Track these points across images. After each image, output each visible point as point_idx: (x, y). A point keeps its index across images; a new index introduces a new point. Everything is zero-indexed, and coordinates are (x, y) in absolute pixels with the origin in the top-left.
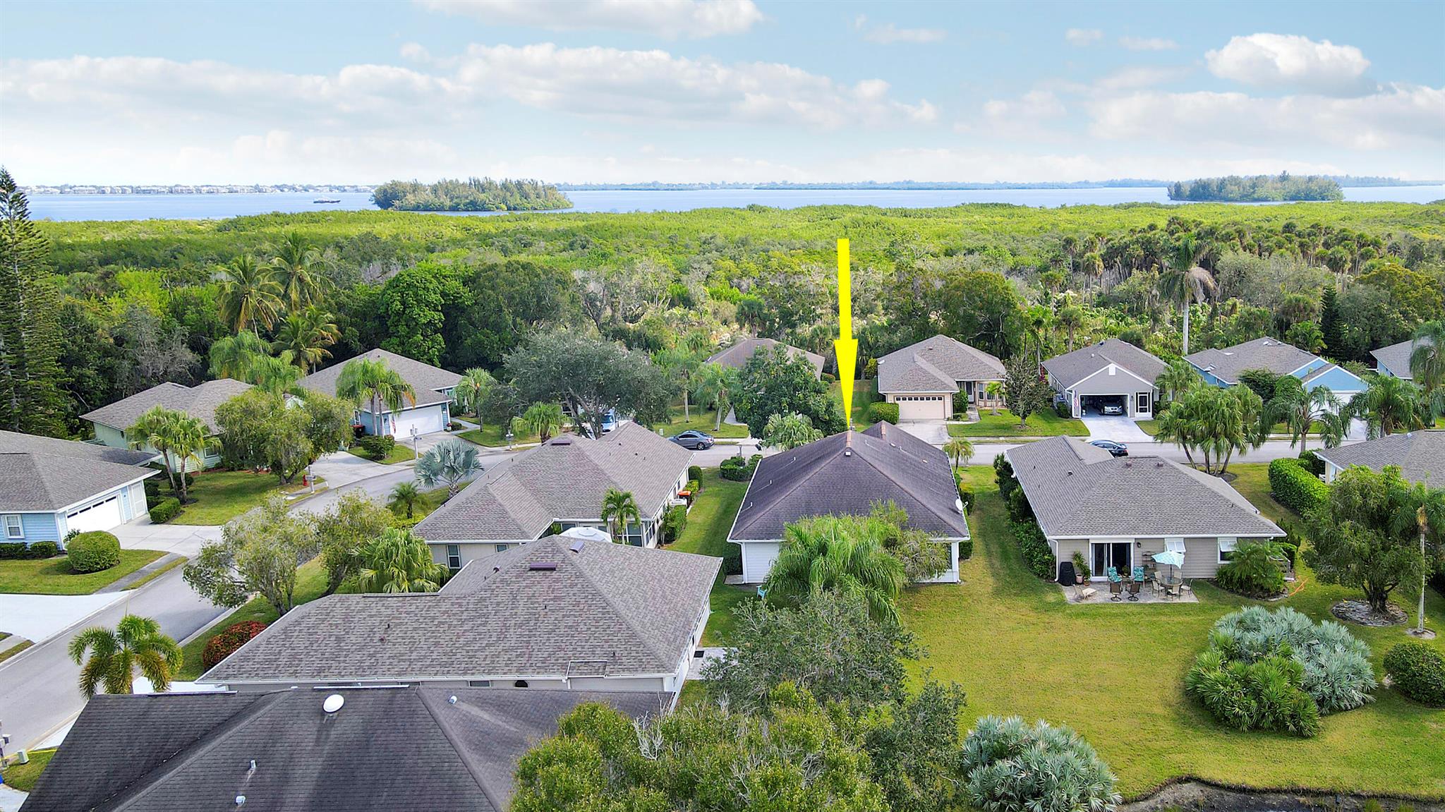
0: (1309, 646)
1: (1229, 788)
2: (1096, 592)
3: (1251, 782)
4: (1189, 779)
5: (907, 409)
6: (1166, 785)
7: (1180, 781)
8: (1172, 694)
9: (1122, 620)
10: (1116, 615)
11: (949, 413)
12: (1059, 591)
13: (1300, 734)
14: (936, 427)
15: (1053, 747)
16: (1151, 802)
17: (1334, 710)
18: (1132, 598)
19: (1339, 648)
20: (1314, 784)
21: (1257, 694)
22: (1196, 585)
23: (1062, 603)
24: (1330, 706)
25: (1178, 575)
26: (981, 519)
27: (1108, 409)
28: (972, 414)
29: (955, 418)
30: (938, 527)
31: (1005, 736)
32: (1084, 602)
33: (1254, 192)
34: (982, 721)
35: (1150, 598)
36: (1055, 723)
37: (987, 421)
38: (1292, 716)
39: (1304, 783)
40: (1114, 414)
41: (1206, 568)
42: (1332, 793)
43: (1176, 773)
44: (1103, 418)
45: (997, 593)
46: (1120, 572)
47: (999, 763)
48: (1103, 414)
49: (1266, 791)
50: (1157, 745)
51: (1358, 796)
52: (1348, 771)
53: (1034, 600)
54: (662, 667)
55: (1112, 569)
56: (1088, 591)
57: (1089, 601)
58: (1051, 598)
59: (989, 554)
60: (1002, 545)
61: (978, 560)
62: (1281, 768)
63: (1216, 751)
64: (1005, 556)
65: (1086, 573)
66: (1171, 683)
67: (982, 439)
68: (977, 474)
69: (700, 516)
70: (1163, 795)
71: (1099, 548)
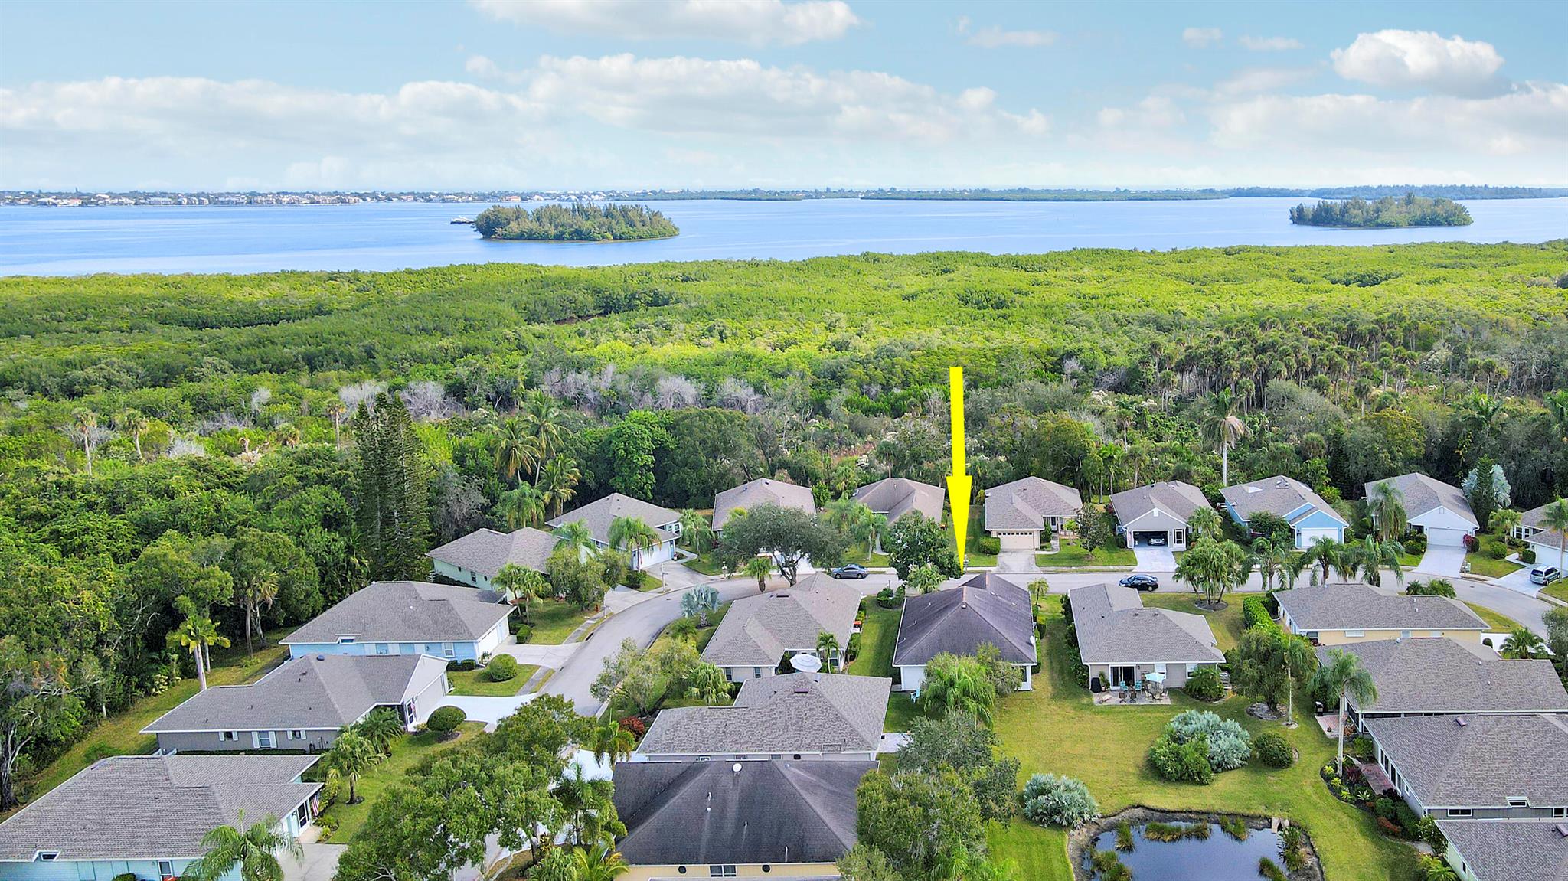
0: (1217, 734)
1: (1157, 811)
2: (1111, 698)
3: (1169, 807)
4: (1138, 806)
5: (1006, 542)
6: (1126, 809)
7: (1134, 807)
8: (1141, 761)
9: (1124, 716)
10: (1120, 712)
11: (1038, 545)
12: (1090, 696)
13: (1202, 783)
14: (1028, 556)
15: (1068, 789)
16: (1117, 818)
17: (1224, 770)
18: (1133, 701)
19: (1232, 735)
20: (1199, 808)
21: (1180, 761)
22: (1171, 691)
23: (1091, 704)
24: (1221, 767)
25: (1162, 687)
26: (1050, 642)
27: (1154, 541)
28: (1055, 543)
29: (1042, 548)
30: (1018, 657)
31: (1045, 784)
32: (1104, 704)
33: (1377, 217)
34: (1033, 776)
35: (1144, 701)
36: (1070, 776)
37: (1065, 551)
38: (1198, 773)
39: (1194, 808)
40: (1159, 545)
41: (1178, 683)
42: (1207, 813)
43: (1132, 803)
44: (1150, 548)
45: (1054, 697)
46: (1127, 684)
47: (1040, 797)
48: (1150, 544)
49: (1175, 812)
50: (1126, 789)
51: (1219, 814)
52: (1219, 802)
53: (1075, 702)
54: (869, 747)
55: (1122, 683)
56: (1107, 696)
57: (1107, 703)
58: (1085, 701)
59: (1052, 669)
60: (1060, 662)
61: (1044, 675)
62: (1186, 800)
63: (1156, 792)
64: (1061, 671)
65: (1107, 685)
66: (1142, 754)
67: (1060, 569)
68: (1052, 603)
69: (869, 639)
70: (1123, 814)
71: (1115, 669)
